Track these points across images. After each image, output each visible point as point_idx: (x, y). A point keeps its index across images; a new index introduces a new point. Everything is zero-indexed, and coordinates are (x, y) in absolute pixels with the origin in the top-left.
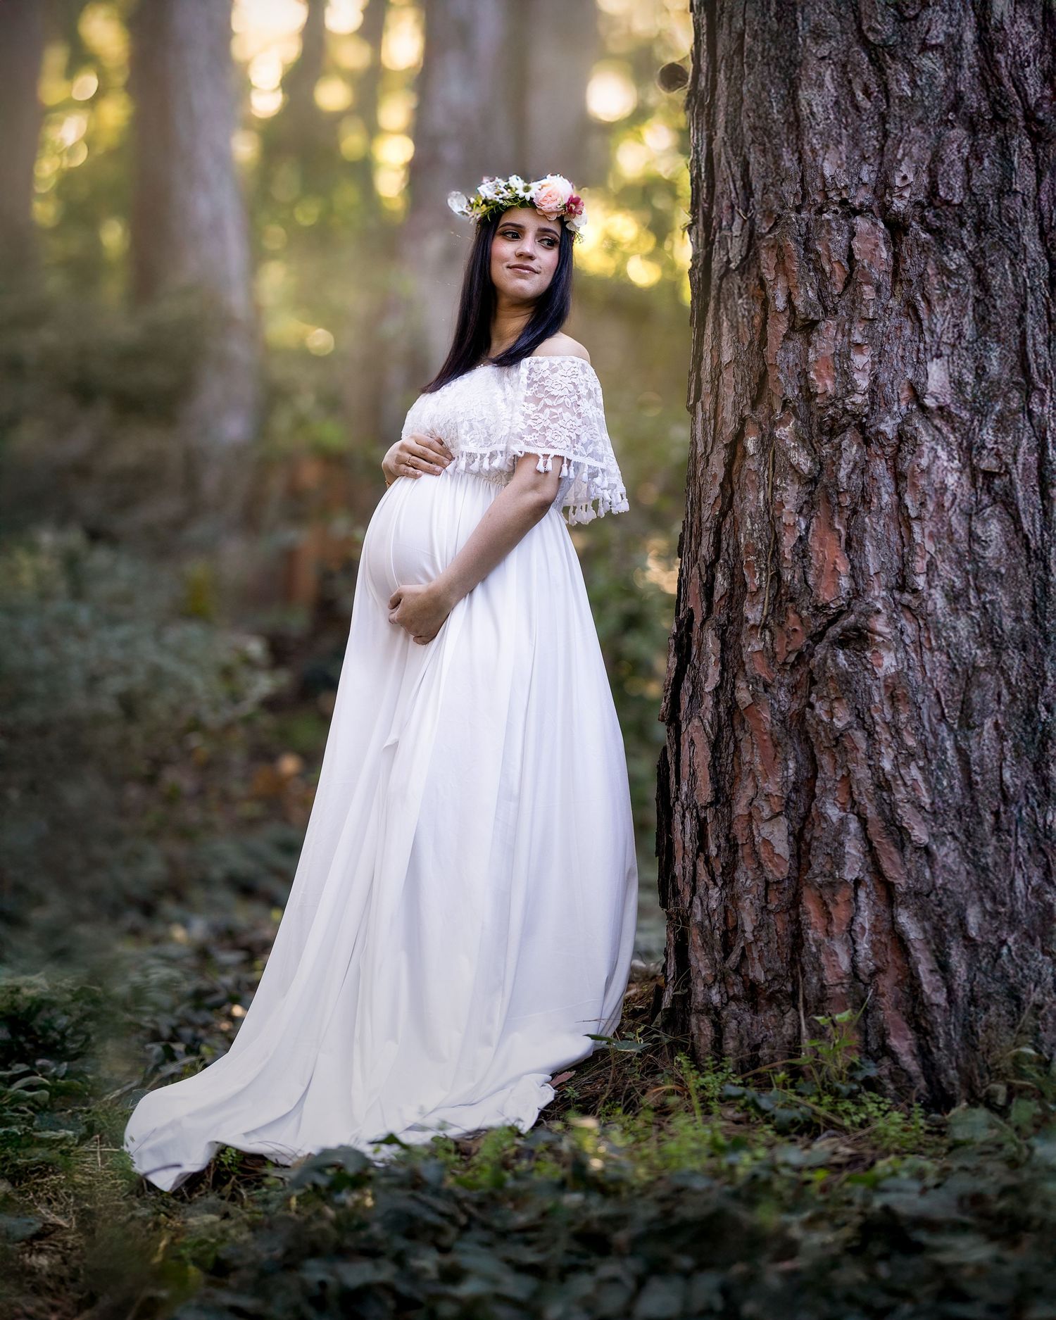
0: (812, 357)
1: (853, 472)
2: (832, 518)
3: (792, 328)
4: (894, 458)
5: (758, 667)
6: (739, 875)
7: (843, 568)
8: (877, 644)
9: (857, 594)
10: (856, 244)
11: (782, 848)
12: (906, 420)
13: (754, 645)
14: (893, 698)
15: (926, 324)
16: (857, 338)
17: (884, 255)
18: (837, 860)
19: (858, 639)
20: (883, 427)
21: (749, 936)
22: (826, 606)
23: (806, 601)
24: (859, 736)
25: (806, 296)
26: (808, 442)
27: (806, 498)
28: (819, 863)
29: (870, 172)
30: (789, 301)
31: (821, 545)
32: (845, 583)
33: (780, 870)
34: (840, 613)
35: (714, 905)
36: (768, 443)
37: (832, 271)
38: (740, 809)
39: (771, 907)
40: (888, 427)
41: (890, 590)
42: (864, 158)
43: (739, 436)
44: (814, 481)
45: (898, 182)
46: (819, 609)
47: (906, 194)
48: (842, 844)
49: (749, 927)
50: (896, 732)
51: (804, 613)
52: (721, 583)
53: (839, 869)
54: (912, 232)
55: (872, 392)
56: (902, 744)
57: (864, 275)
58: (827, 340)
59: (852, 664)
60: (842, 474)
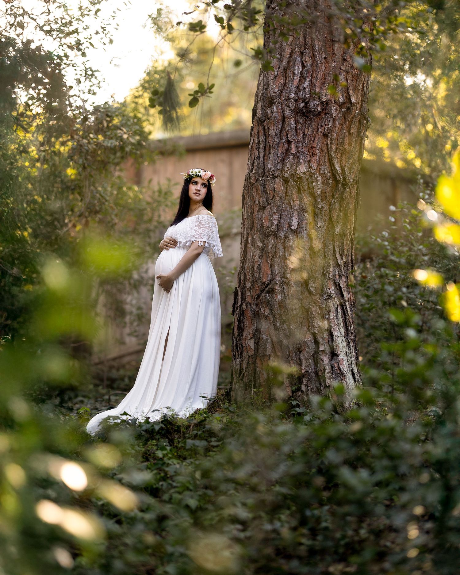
0: (264, 216)
1: (272, 247)
2: (267, 259)
3: (260, 209)
4: (284, 243)
5: (249, 299)
6: (243, 355)
7: (269, 272)
8: (276, 292)
9: (272, 279)
10: (275, 186)
11: (252, 347)
12: (287, 233)
13: (248, 293)
14: (280, 306)
15: (293, 206)
16: (275, 211)
17: (282, 189)
18: (265, 350)
19: (272, 291)
20: (280, 235)
21: (244, 370)
22: (264, 283)
23: (260, 281)
24: (271, 316)
25: (263, 200)
26: (261, 239)
27: (261, 254)
28: (261, 350)
29: (280, 166)
30: (259, 201)
31: (264, 266)
32: (269, 276)
33: (251, 353)
34: (268, 285)
35: (238, 363)
36: (253, 240)
37: (270, 193)
38: (244, 337)
39: (250, 362)
40: (282, 235)
41: (281, 278)
42: (278, 163)
43: (247, 238)
44: (262, 249)
45: (286, 169)
46: (263, 283)
47: (288, 172)
48: (266, 345)
49: (244, 368)
50: (280, 315)
51: (259, 284)
52: (242, 277)
53: (265, 352)
54: (290, 183)
55: (277, 225)
56: (282, 319)
57: (277, 194)
58: (267, 212)
59: (270, 298)
60: (270, 247)
